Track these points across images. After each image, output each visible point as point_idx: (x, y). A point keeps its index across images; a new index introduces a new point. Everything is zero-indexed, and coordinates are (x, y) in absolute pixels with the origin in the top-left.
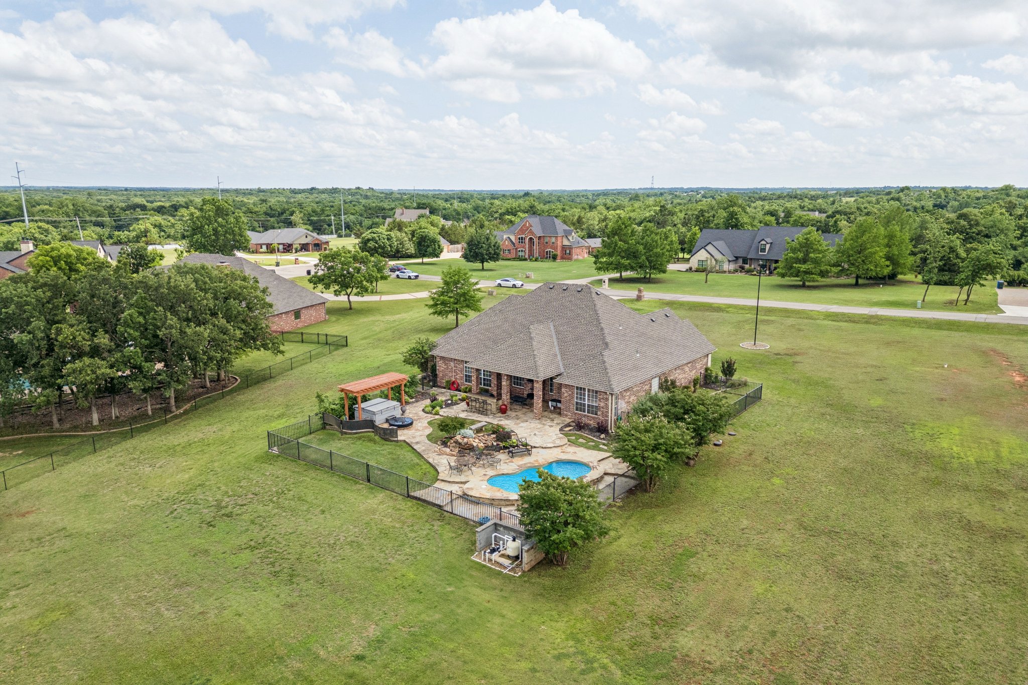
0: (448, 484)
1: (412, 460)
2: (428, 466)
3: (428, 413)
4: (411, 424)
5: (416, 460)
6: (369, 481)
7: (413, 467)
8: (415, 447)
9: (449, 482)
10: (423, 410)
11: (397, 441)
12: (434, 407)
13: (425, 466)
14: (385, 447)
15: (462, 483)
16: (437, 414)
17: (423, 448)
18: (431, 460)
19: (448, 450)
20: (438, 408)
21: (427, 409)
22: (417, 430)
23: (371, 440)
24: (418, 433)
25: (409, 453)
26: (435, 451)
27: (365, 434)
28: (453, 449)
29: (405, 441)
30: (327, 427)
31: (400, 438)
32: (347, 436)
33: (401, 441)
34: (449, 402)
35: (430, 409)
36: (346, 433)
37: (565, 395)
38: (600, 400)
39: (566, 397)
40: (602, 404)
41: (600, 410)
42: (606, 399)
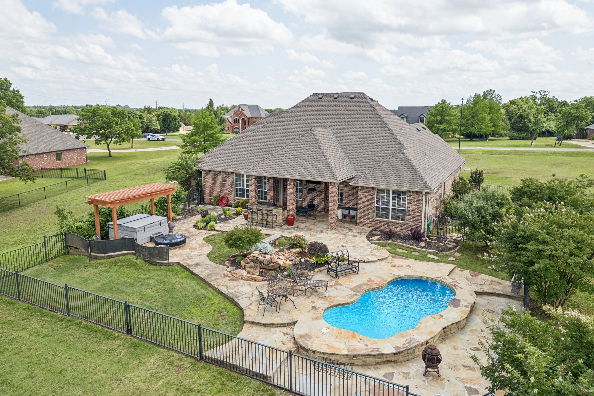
0: (262, 329)
1: (195, 291)
2: (221, 299)
3: (201, 229)
4: (184, 241)
5: (201, 291)
6: (129, 331)
7: (199, 301)
8: (196, 271)
9: (265, 325)
10: (195, 226)
11: (169, 265)
12: (207, 223)
13: (217, 299)
14: (152, 273)
15: (285, 325)
16: (212, 229)
17: (207, 272)
18: (223, 289)
19: (244, 273)
20: (212, 223)
21: (199, 225)
22: (192, 248)
23: (131, 265)
24: (195, 253)
25: (188, 280)
26: (225, 276)
27: (123, 257)
28: (251, 270)
29: (178, 264)
30: (72, 251)
31: (172, 260)
32: (98, 261)
33: (173, 264)
34: (223, 217)
35: (203, 224)
36: (96, 258)
37: (363, 200)
38: (409, 203)
39: (364, 202)
40: (412, 207)
41: (409, 214)
42: (419, 200)
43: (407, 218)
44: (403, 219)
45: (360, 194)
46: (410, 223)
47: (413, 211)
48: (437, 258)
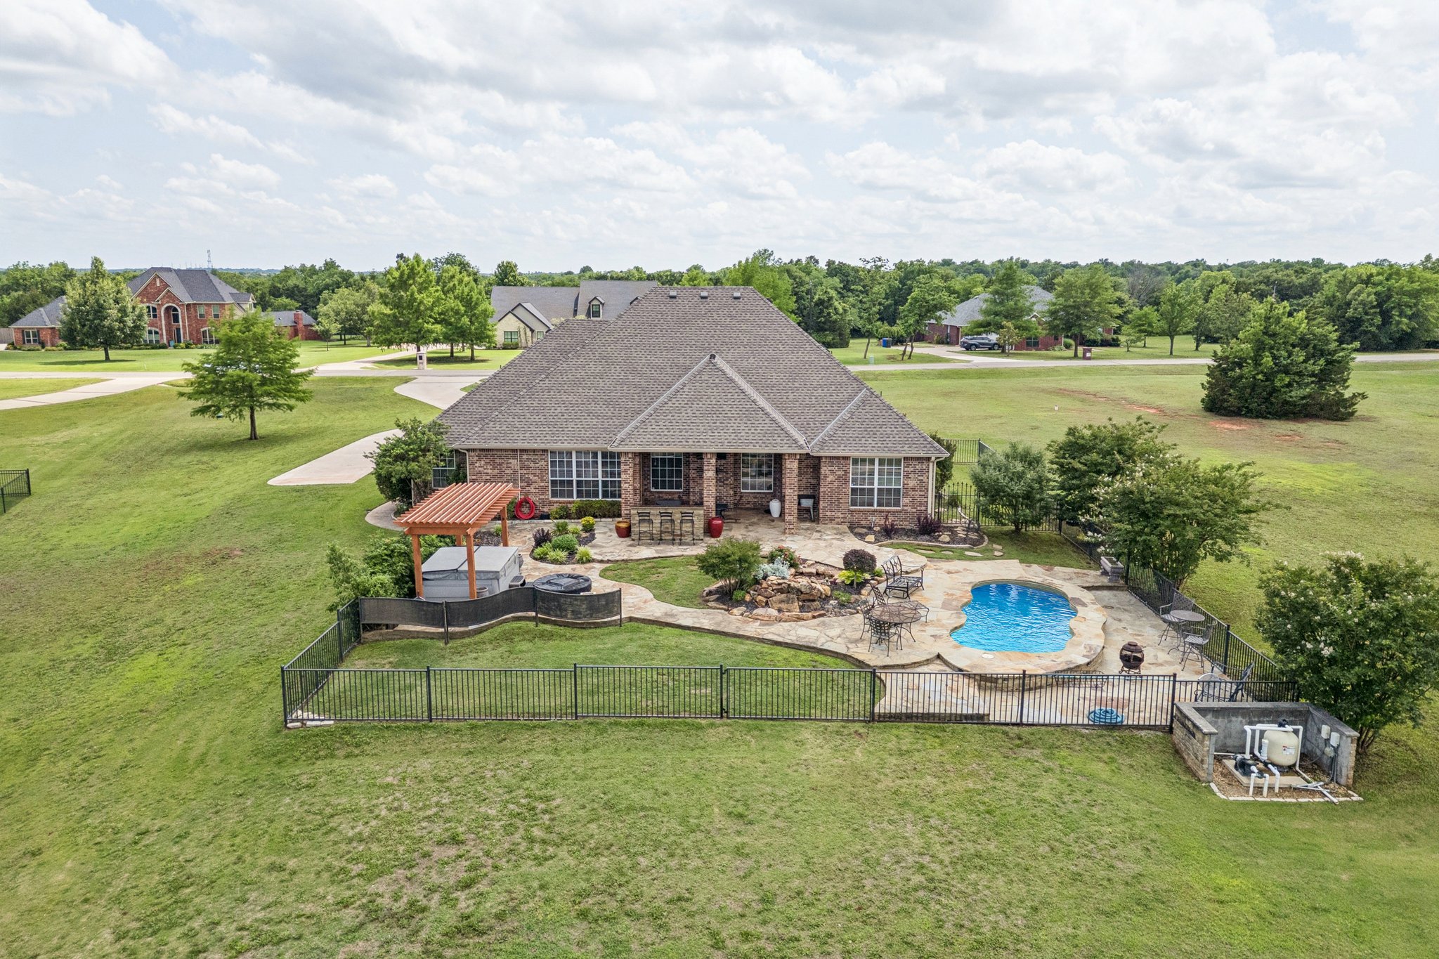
1: (730, 649)
5: (740, 646)
9: (905, 666)
11: (620, 623)
12: (568, 550)
13: (784, 651)
16: (588, 560)
19: (772, 612)
20: (582, 549)
23: (546, 636)
25: (694, 637)
26: (744, 621)
27: (509, 627)
29: (630, 619)
32: (465, 641)
33: (625, 619)
37: (829, 479)
38: (907, 476)
39: (831, 483)
40: (912, 483)
41: (906, 495)
42: (922, 471)
43: (903, 501)
44: (897, 504)
45: (824, 470)
46: (909, 509)
47: (913, 489)
48: (979, 555)
